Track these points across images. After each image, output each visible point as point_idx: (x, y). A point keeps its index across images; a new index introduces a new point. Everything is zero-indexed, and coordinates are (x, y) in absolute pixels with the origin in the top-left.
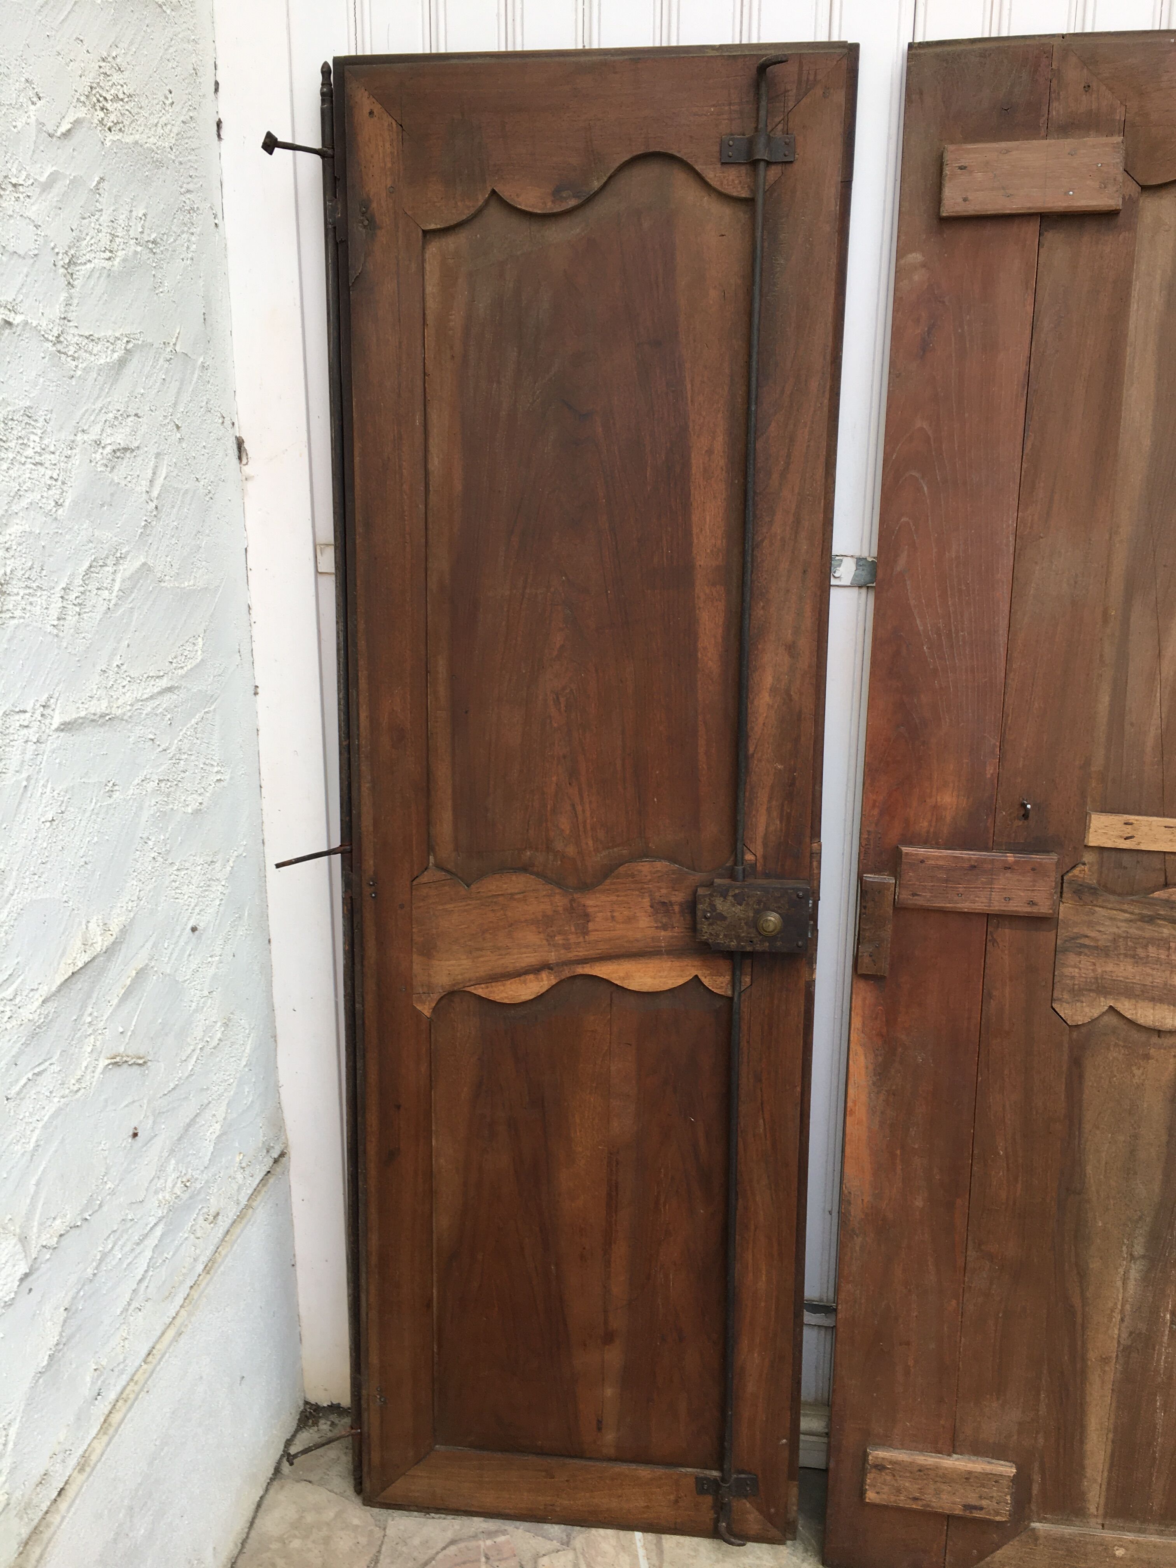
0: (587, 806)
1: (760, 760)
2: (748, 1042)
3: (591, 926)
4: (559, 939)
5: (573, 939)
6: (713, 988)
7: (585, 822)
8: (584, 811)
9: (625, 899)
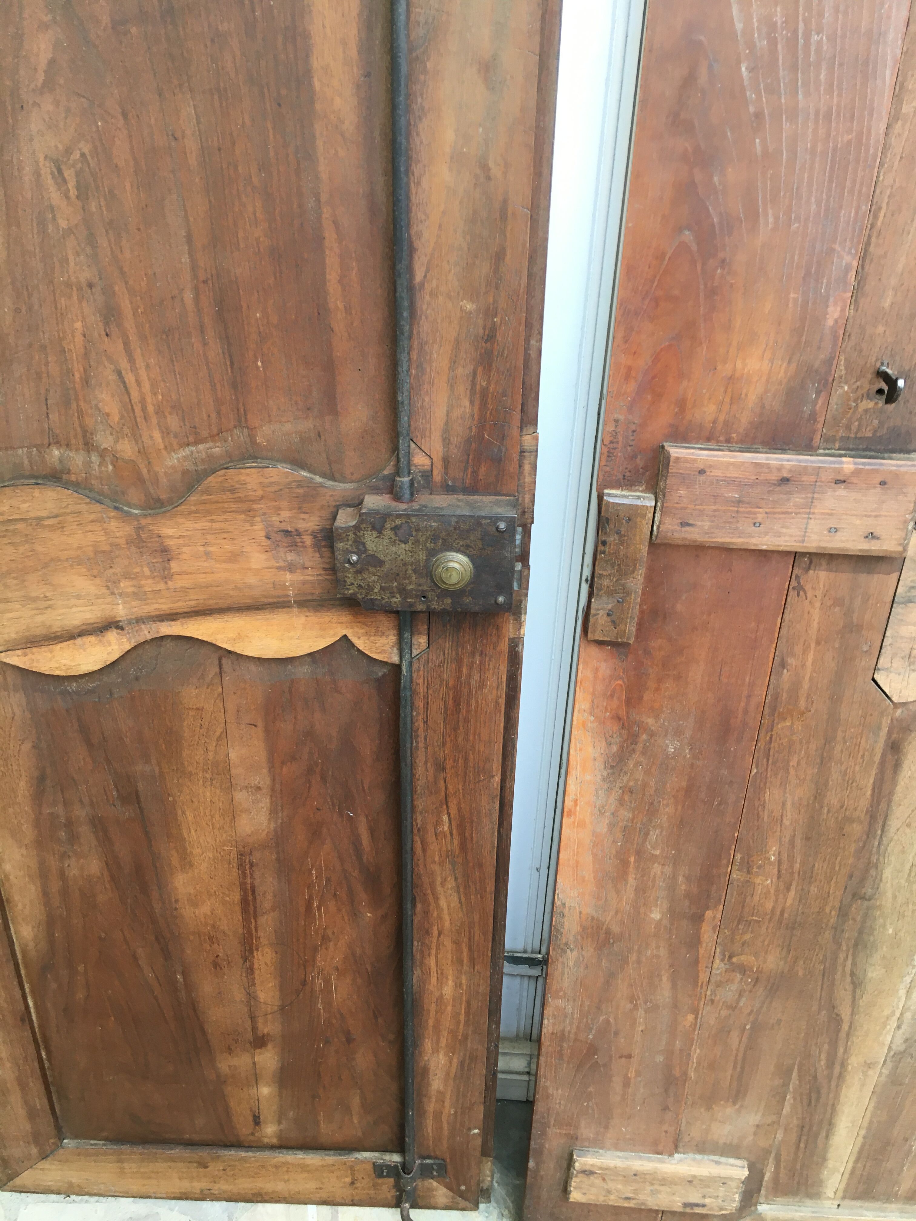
0: (143, 374)
1: (434, 294)
2: (425, 722)
3: (174, 566)
4: (126, 585)
5: (149, 585)
6: (372, 652)
7: (143, 401)
8: (138, 383)
9: (223, 525)
